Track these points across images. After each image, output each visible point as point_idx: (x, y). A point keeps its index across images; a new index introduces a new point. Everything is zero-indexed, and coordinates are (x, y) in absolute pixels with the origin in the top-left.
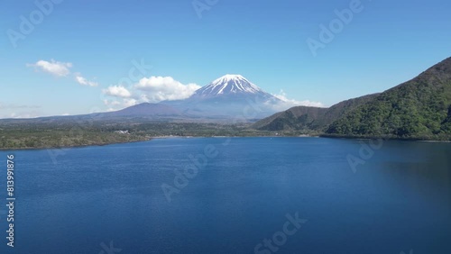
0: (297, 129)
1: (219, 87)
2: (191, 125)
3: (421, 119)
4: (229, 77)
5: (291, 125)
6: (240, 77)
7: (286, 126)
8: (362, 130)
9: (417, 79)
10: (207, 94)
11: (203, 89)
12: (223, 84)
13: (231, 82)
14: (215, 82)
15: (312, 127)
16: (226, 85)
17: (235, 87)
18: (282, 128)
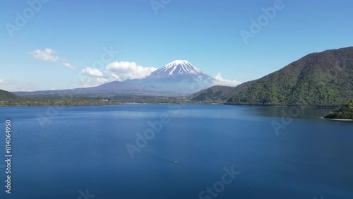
0: (214, 100)
1: (170, 69)
2: (147, 97)
3: (276, 94)
4: (178, 62)
5: (210, 98)
6: (186, 62)
7: (207, 98)
8: (245, 101)
9: (280, 71)
10: (161, 75)
11: (158, 71)
12: (173, 67)
13: (179, 66)
14: (167, 66)
15: (223, 99)
16: (175, 68)
17: (182, 70)
18: (204, 99)
